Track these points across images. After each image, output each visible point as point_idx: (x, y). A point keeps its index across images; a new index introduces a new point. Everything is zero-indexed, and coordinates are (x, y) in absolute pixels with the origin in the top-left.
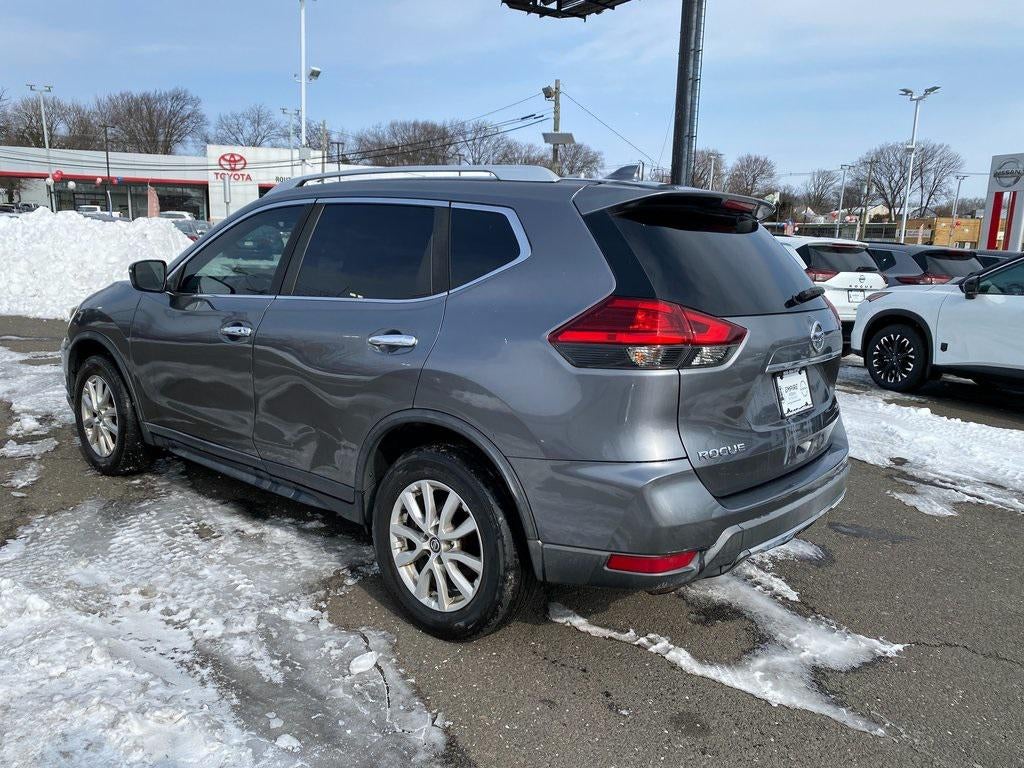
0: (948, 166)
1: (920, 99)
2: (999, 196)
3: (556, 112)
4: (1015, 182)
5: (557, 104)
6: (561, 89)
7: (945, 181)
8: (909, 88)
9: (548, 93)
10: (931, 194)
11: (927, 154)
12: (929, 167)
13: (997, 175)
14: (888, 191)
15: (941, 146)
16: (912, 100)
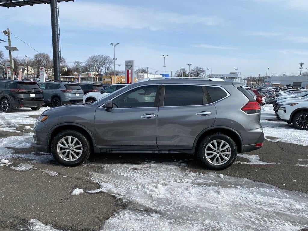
0: (110, 62)
1: (115, 46)
2: (128, 71)
3: (9, 39)
4: (131, 67)
5: (9, 37)
6: (10, 32)
7: (110, 66)
8: (112, 43)
9: (5, 32)
10: (108, 69)
11: (105, 59)
12: (106, 62)
13: (127, 65)
14: (97, 68)
15: (108, 57)
16: (113, 46)
